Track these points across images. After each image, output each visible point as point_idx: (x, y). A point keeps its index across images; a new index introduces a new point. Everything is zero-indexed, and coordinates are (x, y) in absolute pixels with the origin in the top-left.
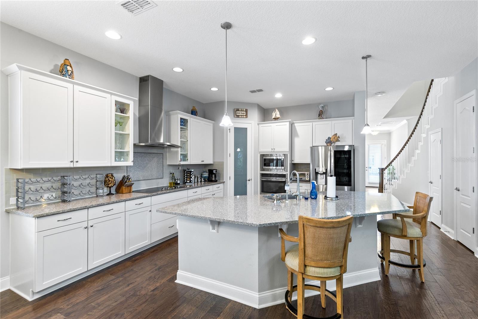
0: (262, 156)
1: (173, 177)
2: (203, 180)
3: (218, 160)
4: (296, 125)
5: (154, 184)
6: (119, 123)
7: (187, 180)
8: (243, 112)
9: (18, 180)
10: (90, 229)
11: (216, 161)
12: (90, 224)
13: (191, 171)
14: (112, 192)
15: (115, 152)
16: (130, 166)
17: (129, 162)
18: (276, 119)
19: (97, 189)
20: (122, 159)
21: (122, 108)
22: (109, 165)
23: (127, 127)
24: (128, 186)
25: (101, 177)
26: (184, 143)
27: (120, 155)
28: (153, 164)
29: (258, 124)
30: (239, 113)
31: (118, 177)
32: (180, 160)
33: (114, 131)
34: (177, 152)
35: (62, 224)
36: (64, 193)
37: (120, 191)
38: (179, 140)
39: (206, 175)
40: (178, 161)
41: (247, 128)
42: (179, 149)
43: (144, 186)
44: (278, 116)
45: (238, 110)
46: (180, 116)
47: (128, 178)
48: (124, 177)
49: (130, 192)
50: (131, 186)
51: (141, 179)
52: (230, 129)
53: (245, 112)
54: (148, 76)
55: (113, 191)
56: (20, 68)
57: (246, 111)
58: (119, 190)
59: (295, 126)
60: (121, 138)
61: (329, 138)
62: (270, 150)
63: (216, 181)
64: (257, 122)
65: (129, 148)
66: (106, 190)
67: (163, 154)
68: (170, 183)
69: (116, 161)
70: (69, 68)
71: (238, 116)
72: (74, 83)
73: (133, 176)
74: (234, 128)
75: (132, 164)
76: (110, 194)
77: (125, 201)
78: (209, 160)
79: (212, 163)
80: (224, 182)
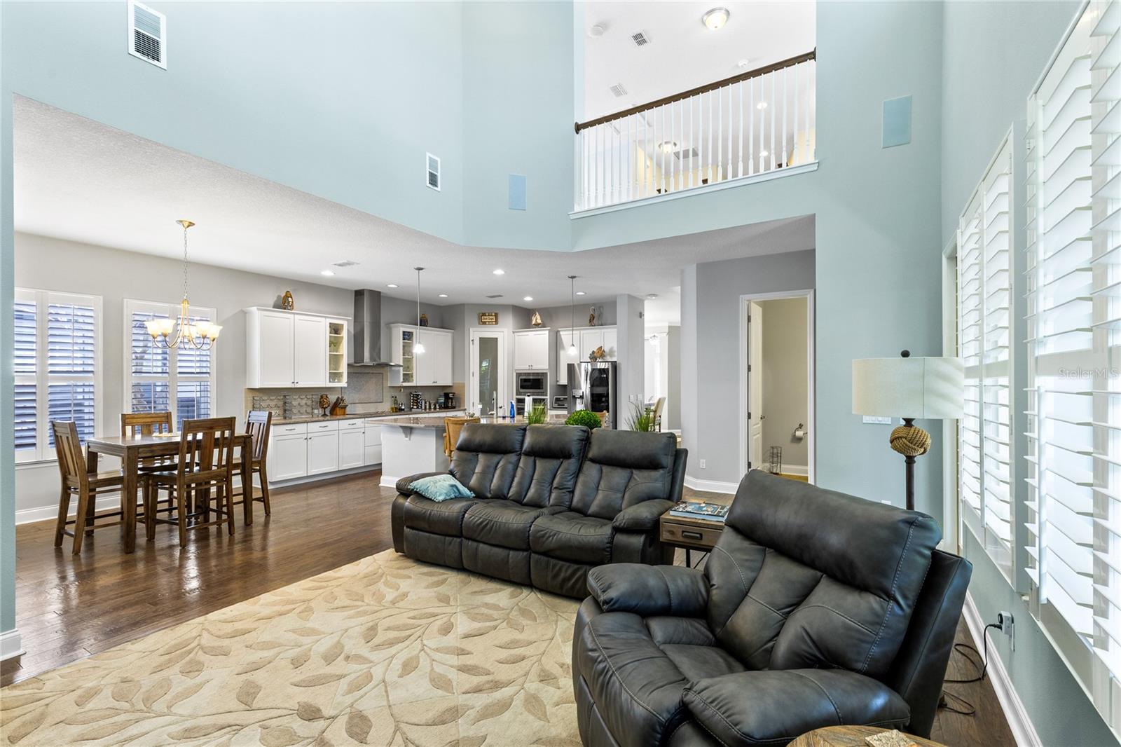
0: (519, 375)
1: (396, 402)
2: (438, 407)
3: (458, 381)
4: (561, 333)
5: (372, 408)
6: (333, 343)
7: (413, 405)
8: (491, 317)
9: (253, 397)
10: (309, 441)
11: (456, 381)
12: (309, 436)
13: (418, 395)
14: (326, 413)
15: (330, 373)
16: (345, 388)
17: (343, 383)
18: (537, 325)
19: (313, 409)
20: (336, 381)
21: (335, 329)
22: (324, 386)
23: (341, 347)
24: (342, 408)
25: (317, 398)
26: (409, 361)
27: (334, 376)
28: (371, 386)
29: (514, 332)
30: (486, 319)
31: (333, 398)
32: (402, 380)
33: (328, 353)
34: (399, 371)
35: (288, 432)
36: (285, 411)
37: (335, 413)
38: (402, 357)
39: (442, 400)
40: (400, 382)
41: (497, 339)
42: (401, 369)
43: (360, 409)
44: (539, 321)
45: (484, 315)
46: (402, 329)
47: (342, 400)
48: (338, 398)
49: (344, 414)
50: (345, 407)
51: (357, 401)
52: (473, 340)
53: (494, 317)
54: (364, 290)
55: (328, 412)
56: (258, 309)
57: (496, 315)
58: (333, 412)
59: (560, 335)
60: (334, 360)
61: (593, 352)
62: (528, 367)
63: (454, 408)
64: (511, 331)
65: (344, 369)
66: (321, 411)
67: (382, 374)
68: (392, 409)
69: (330, 381)
70: (290, 299)
71: (484, 323)
72: (294, 314)
73: (348, 398)
74: (480, 338)
75: (346, 385)
76: (324, 415)
77: (339, 420)
78: (447, 381)
79: (451, 385)
80: (465, 410)
